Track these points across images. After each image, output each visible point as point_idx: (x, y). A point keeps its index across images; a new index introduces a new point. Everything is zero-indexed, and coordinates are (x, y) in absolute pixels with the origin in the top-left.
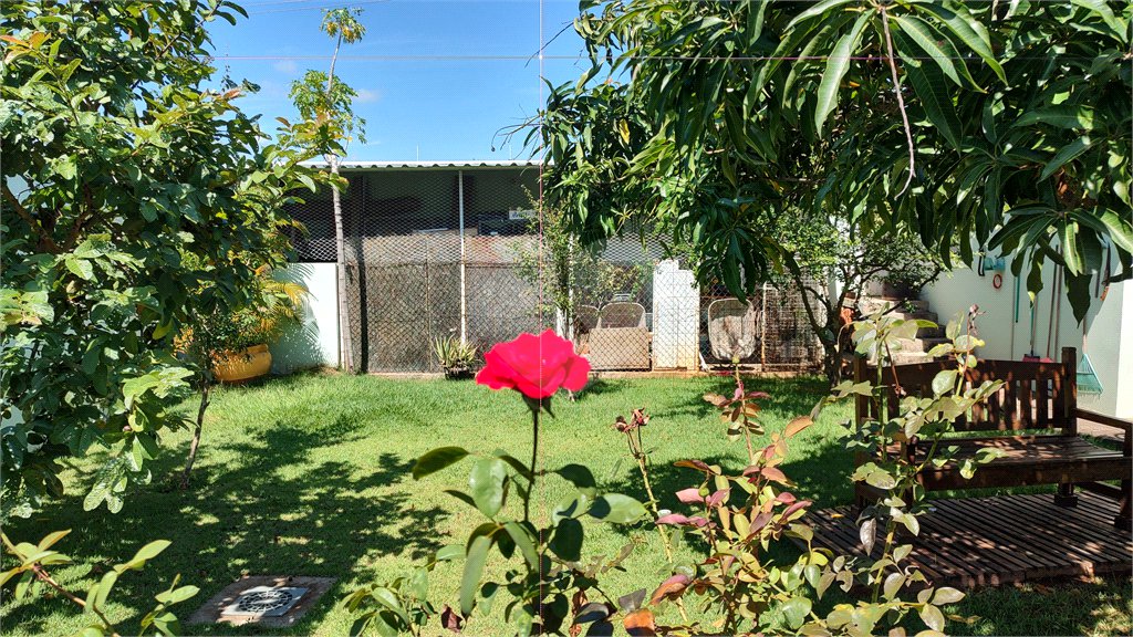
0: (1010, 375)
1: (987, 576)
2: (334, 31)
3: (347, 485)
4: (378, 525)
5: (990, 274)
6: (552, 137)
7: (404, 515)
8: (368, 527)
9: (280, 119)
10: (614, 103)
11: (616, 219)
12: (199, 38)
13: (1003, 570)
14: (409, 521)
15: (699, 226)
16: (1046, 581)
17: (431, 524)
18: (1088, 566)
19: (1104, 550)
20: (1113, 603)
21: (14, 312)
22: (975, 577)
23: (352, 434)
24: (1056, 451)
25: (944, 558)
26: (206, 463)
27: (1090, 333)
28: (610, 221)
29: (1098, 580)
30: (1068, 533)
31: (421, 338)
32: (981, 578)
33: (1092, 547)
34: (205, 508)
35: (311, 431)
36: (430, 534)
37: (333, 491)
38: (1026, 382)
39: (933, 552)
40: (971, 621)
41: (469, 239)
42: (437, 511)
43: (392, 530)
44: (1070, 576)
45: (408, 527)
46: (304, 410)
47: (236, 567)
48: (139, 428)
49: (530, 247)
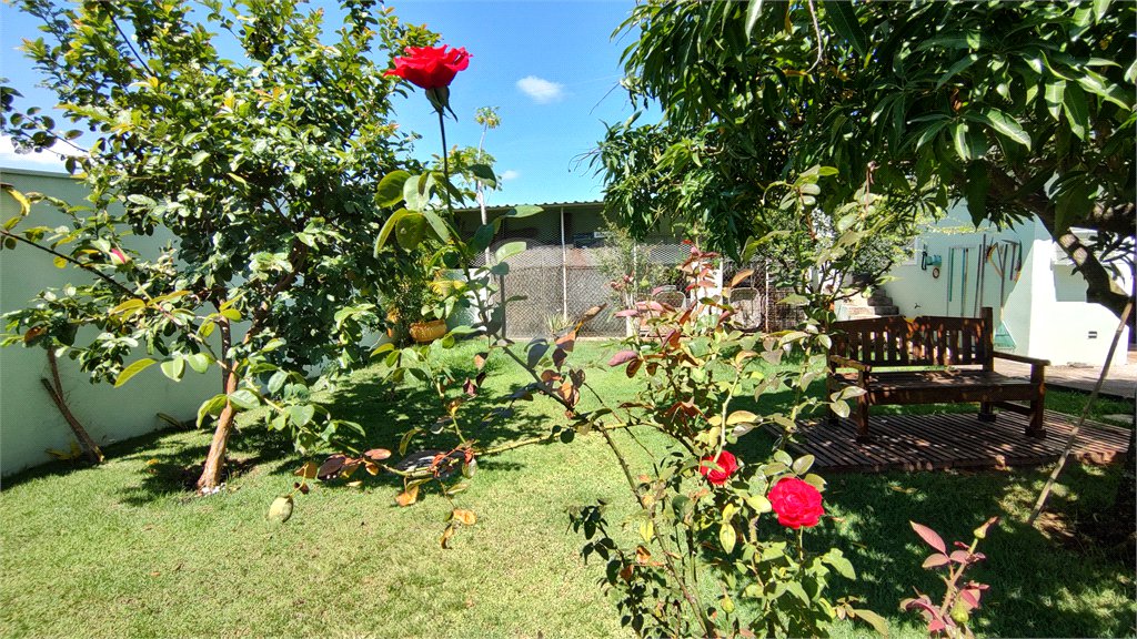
0: (941, 326)
1: (923, 464)
2: (483, 121)
3: (488, 401)
4: (504, 423)
5: (930, 268)
6: (608, 160)
7: (522, 418)
8: (499, 424)
9: (434, 156)
10: (650, 136)
11: (653, 214)
12: (386, 107)
13: (935, 460)
14: (525, 421)
15: (707, 211)
16: (969, 468)
17: (538, 424)
18: (1001, 459)
19: (1016, 449)
20: (1021, 484)
21: (266, 263)
22: (914, 464)
23: (493, 372)
24: (977, 380)
25: (892, 451)
26: (405, 387)
27: (1006, 306)
28: (649, 216)
29: (1009, 469)
30: (988, 438)
31: (538, 315)
32: (919, 464)
33: (1006, 447)
34: (401, 411)
35: (469, 370)
36: (537, 429)
37: (478, 405)
38: (954, 332)
39: (882, 447)
40: (909, 491)
41: (568, 251)
42: (544, 416)
43: (514, 427)
44: (987, 465)
45: (524, 425)
46: (465, 358)
47: (416, 444)
48: (345, 342)
49: (607, 254)
